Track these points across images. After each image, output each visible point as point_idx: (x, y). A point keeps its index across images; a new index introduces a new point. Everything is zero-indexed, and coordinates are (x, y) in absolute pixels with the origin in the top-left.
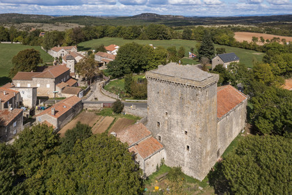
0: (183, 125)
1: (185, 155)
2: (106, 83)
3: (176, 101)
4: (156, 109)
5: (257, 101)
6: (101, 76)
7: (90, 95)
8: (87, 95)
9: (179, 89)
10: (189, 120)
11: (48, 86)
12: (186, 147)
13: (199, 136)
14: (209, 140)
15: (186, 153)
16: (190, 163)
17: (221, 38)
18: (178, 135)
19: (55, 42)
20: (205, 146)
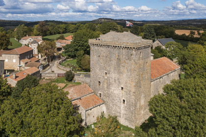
0: (119, 82)
1: (122, 108)
2: (63, 61)
3: (114, 62)
4: (98, 71)
5: (188, 68)
6: (59, 57)
7: (49, 69)
8: (47, 69)
9: (116, 51)
10: (124, 77)
11: (14, 61)
12: (122, 101)
13: (133, 90)
14: (143, 95)
15: (122, 106)
16: (126, 114)
17: (163, 32)
18: (116, 91)
19: (25, 33)
20: (139, 100)
